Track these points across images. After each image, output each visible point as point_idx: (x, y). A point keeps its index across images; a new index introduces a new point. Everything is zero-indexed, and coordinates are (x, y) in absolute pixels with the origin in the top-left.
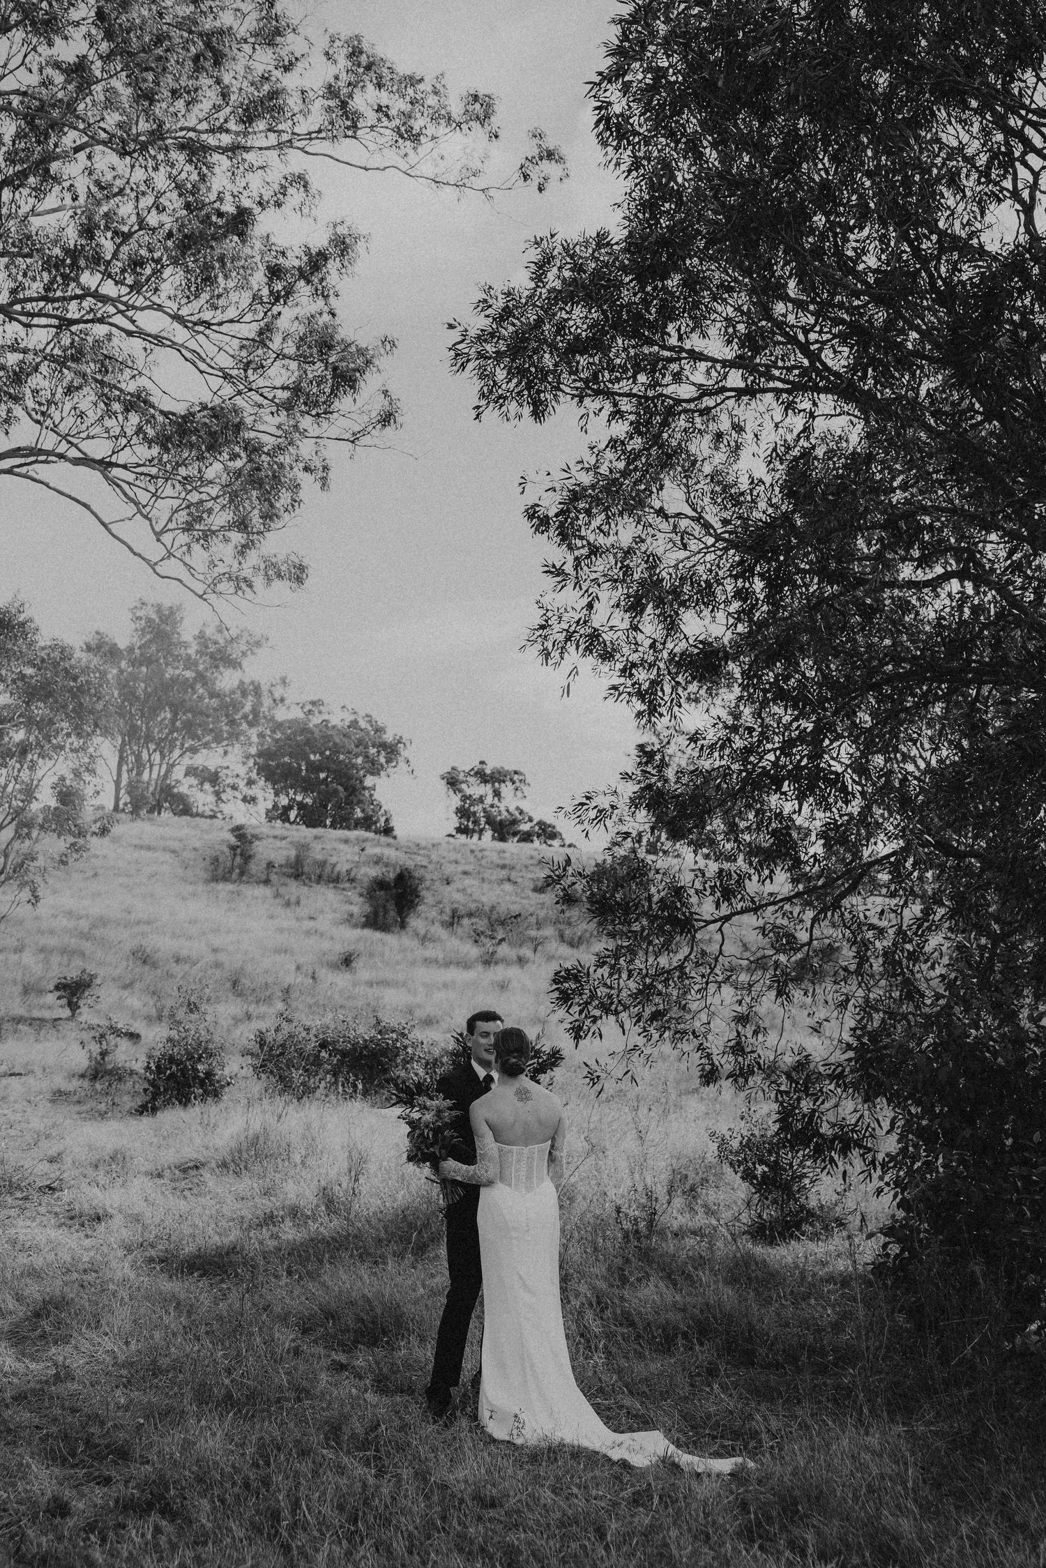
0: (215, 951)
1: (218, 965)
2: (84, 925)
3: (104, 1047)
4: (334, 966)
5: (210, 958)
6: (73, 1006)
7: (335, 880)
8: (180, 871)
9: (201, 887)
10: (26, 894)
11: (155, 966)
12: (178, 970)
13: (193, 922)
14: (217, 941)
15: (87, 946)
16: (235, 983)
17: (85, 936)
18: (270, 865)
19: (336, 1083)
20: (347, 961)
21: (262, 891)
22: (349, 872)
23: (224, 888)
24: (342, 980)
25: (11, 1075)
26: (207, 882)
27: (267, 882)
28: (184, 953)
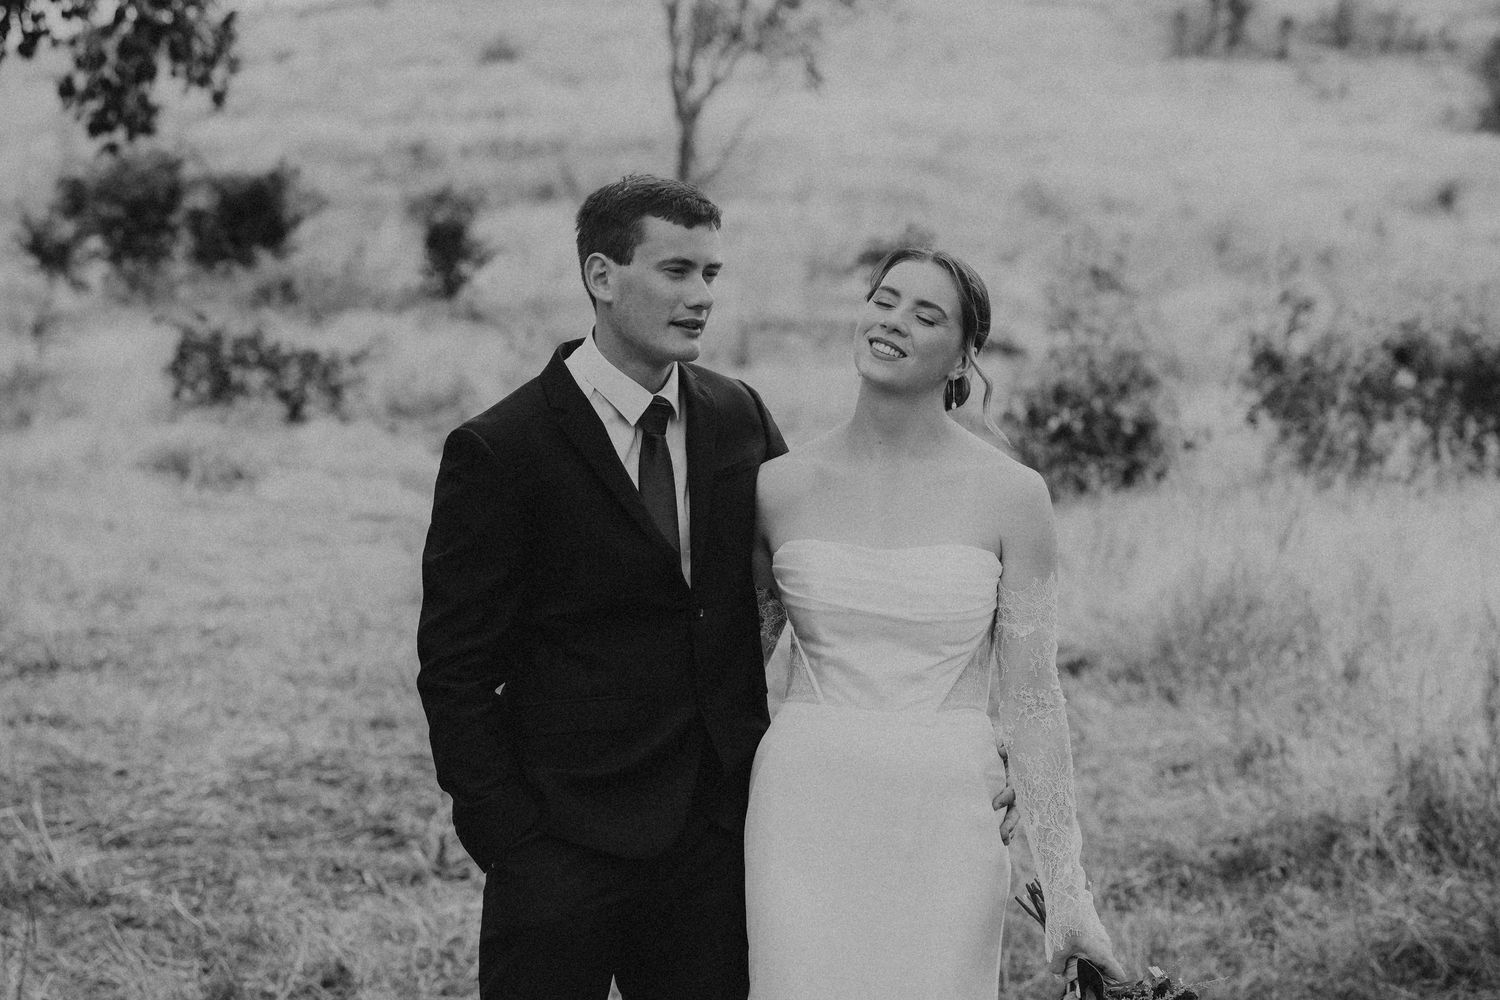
0: (1181, 186)
1: (1187, 212)
2: (928, 146)
4: (1419, 209)
5: (1171, 200)
7: (1417, 46)
8: (1111, 41)
13: (1139, 135)
14: (1185, 169)
15: (932, 185)
16: (1222, 246)
17: (932, 167)
18: (1287, 24)
19: (1435, 438)
20: (1446, 198)
21: (1270, 73)
22: (1443, 32)
23: (1198, 70)
24: (1437, 232)
27: (1282, 55)
28: (1120, 192)
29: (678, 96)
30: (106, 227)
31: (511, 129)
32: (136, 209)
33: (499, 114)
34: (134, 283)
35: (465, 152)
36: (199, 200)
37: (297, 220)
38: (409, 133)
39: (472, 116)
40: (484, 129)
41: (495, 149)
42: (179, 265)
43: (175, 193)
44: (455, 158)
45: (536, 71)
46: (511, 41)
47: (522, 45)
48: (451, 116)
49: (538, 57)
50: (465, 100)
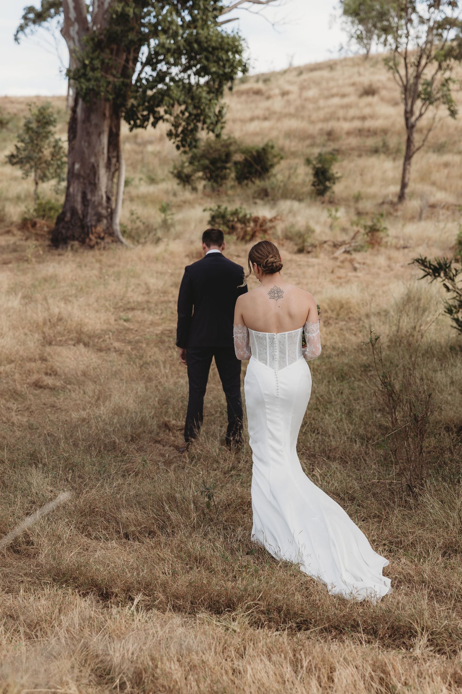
30: (204, 168)
31: (369, 124)
32: (213, 162)
33: (363, 118)
34: (213, 189)
35: (349, 133)
36: (238, 157)
37: (272, 166)
38: (328, 126)
39: (353, 119)
40: (357, 124)
41: (360, 132)
42: (231, 181)
43: (228, 155)
44: (344, 136)
45: (382, 99)
46: (375, 86)
47: (378, 88)
48: (345, 119)
49: (384, 93)
50: (352, 112)
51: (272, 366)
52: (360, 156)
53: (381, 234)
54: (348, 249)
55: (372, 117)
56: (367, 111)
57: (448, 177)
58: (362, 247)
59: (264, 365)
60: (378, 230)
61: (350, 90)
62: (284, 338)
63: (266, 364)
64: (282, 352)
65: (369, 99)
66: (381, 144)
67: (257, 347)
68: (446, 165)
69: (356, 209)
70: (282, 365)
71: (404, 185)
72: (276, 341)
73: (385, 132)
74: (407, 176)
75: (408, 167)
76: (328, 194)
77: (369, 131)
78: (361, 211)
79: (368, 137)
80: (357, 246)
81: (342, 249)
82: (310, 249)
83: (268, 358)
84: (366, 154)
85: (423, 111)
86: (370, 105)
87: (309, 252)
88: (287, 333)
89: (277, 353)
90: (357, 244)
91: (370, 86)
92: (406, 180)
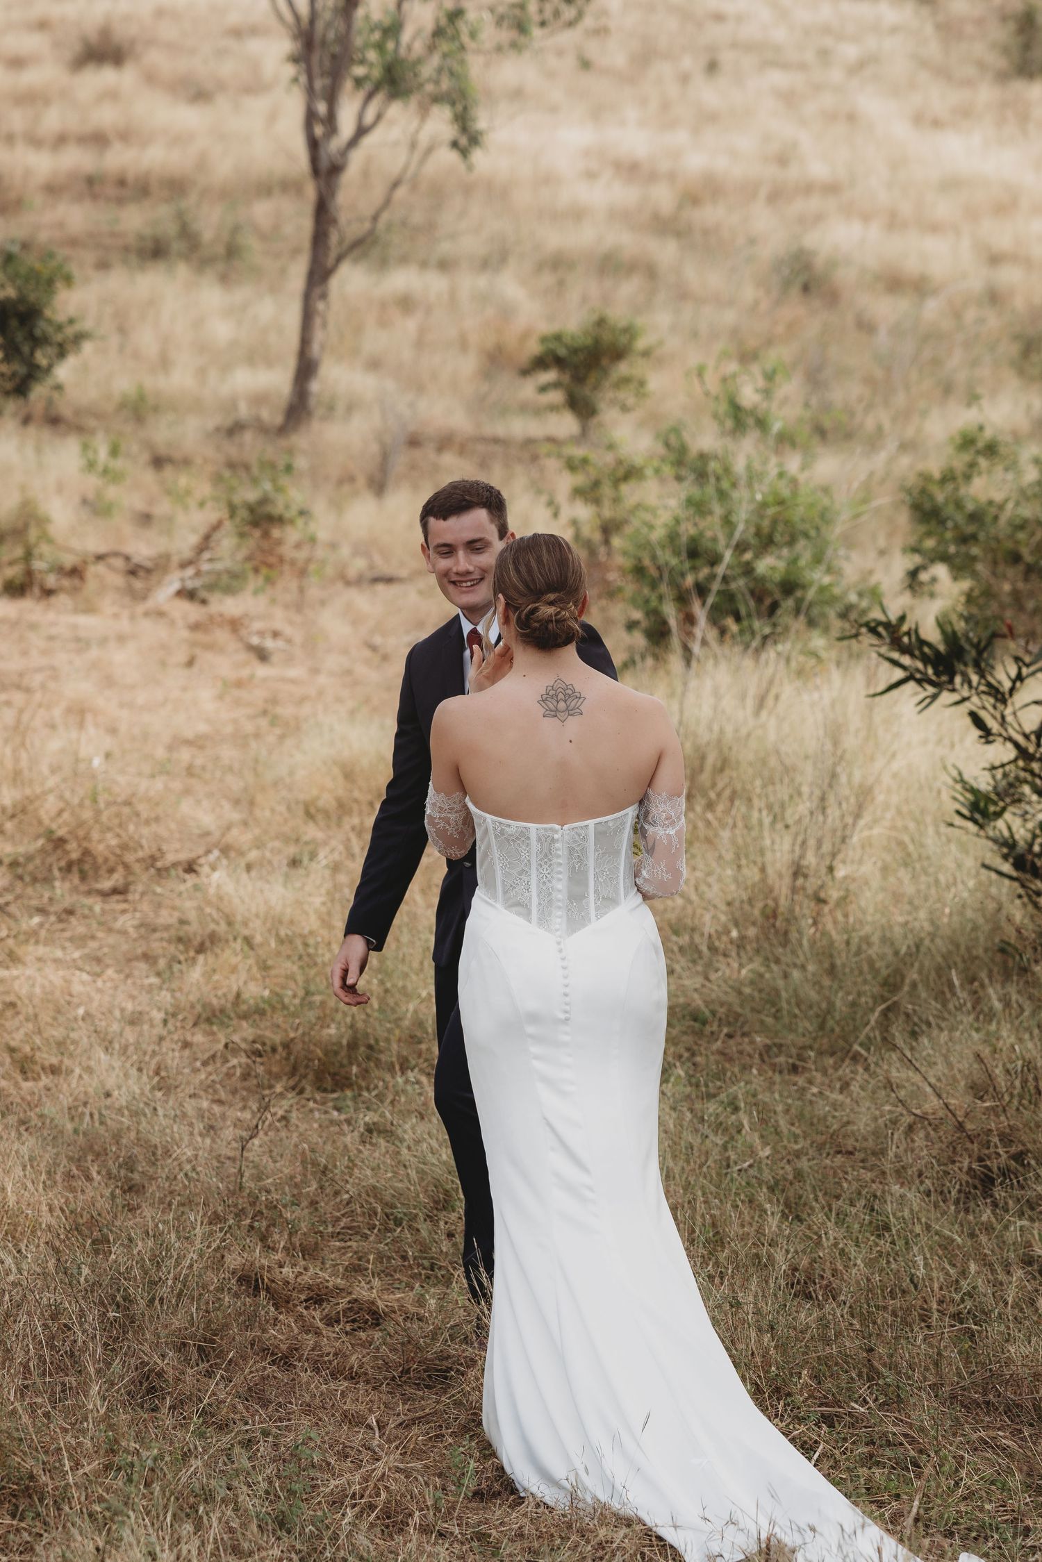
0: (995, 259)
1: (994, 297)
2: (664, 198)
3: (607, 513)
5: (976, 283)
6: (581, 407)
8: (933, 49)
9: (986, 93)
10: (440, 124)
11: (833, 298)
12: (886, 309)
13: (951, 184)
14: (1002, 236)
15: (666, 252)
17: (664, 226)
25: (376, 580)
26: (1002, 77)
28: (912, 266)
29: (314, 145)
31: (118, 159)
33: (98, 140)
35: (53, 190)
39: (61, 140)
40: (76, 159)
41: (92, 186)
44: (38, 200)
45: (151, 79)
46: (121, 32)
47: (133, 42)
48: (35, 142)
49: (155, 58)
50: (53, 120)
51: (543, 921)
52: (103, 266)
53: (291, 535)
54: (190, 585)
55: (125, 136)
56: (106, 117)
57: (420, 344)
58: (234, 575)
59: (521, 921)
60: (280, 520)
61: (32, 43)
62: (585, 839)
63: (527, 915)
64: (577, 877)
65: (106, 76)
66: (170, 229)
67: (498, 867)
68: (406, 303)
69: (148, 445)
70: (577, 920)
71: (306, 369)
72: (560, 848)
73: (176, 187)
74: (318, 336)
75: (320, 306)
76: (38, 392)
77: (122, 182)
78: (163, 450)
79: (120, 201)
80: (218, 574)
81: (172, 583)
82: (51, 581)
83: (535, 901)
84: (125, 262)
85: (369, 117)
86: (112, 95)
87: (48, 593)
88: (591, 823)
89: (560, 885)
90: (219, 566)
91: (105, 32)
92: (315, 348)
